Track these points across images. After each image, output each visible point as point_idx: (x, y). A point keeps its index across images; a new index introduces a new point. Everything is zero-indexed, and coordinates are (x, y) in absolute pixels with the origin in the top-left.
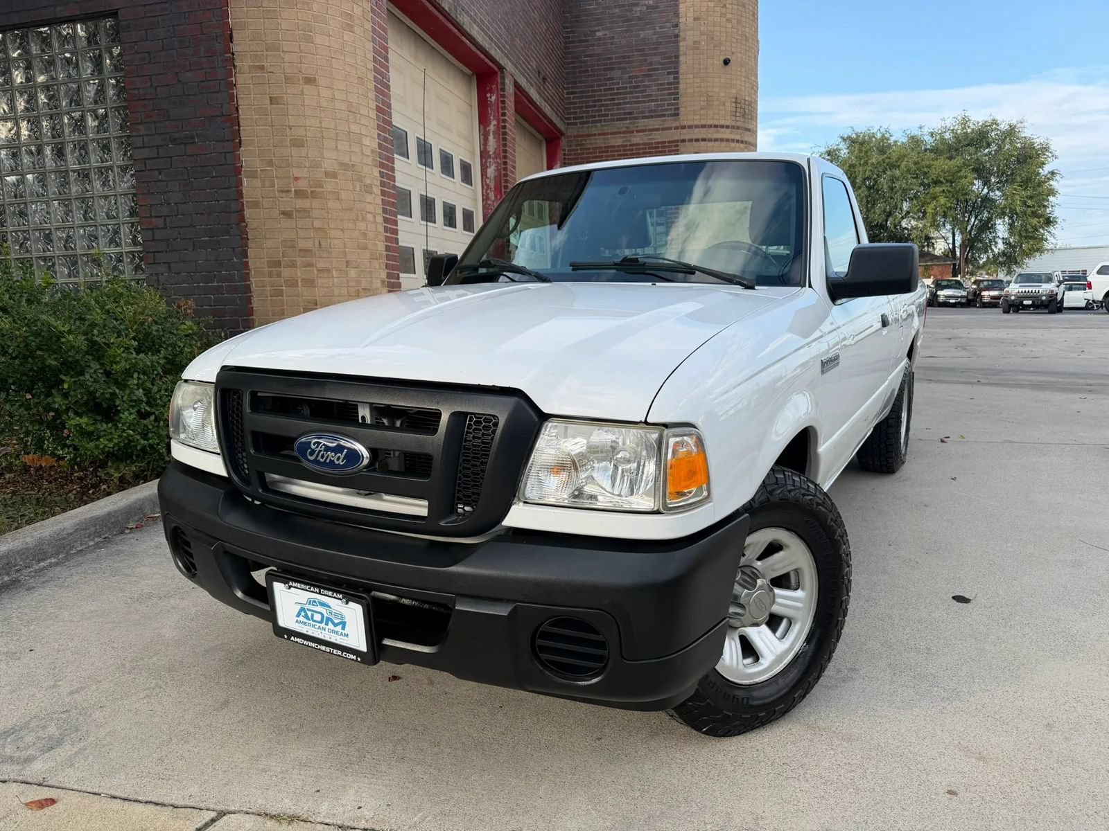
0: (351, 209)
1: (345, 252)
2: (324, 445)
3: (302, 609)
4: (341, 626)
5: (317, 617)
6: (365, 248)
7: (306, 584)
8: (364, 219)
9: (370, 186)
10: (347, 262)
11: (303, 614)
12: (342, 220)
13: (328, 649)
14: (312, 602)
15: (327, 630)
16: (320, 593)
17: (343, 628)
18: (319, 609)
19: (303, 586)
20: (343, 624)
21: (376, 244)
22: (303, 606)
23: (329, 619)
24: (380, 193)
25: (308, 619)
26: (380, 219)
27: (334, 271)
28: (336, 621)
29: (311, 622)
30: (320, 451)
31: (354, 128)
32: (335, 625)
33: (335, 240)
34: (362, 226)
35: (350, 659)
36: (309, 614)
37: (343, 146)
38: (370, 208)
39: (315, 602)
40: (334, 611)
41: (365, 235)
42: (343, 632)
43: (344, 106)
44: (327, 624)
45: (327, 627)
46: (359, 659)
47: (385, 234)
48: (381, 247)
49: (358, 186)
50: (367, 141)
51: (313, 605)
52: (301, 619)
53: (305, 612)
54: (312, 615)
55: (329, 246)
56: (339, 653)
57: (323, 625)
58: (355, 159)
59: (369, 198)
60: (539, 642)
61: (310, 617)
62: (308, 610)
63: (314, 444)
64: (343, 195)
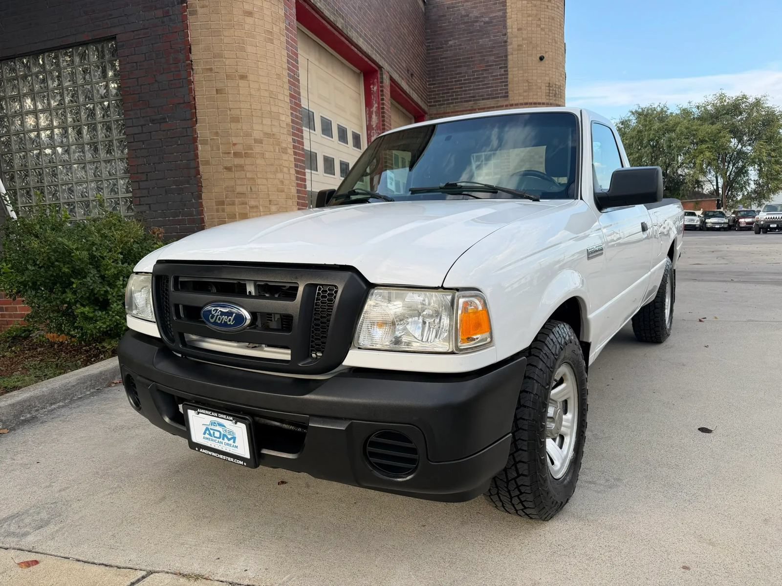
0: (272, 165)
1: (269, 194)
2: (220, 311)
3: (207, 429)
4: (232, 440)
5: (217, 434)
6: (283, 191)
7: (209, 410)
8: (281, 171)
9: (286, 149)
10: (270, 201)
11: (208, 432)
12: (266, 172)
13: (224, 457)
14: (213, 423)
15: (223, 443)
16: (218, 417)
17: (234, 442)
18: (218, 428)
19: (207, 412)
20: (234, 438)
21: (290, 188)
22: (208, 426)
23: (224, 435)
24: (292, 153)
25: (211, 436)
26: (293, 171)
27: (261, 208)
28: (230, 437)
29: (213, 438)
30: (218, 315)
31: (274, 109)
32: (229, 440)
33: (261, 186)
34: (280, 176)
35: (239, 464)
36: (212, 432)
37: (267, 121)
38: (286, 164)
39: (215, 423)
40: (228, 430)
41: (282, 182)
42: (234, 444)
43: (267, 94)
44: (223, 439)
45: (224, 442)
46: (245, 464)
47: (296, 181)
48: (294, 190)
49: (277, 149)
50: (283, 118)
51: (214, 425)
52: (207, 436)
53: (209, 431)
54: (214, 433)
55: (257, 190)
56: (232, 460)
57: (221, 440)
58: (275, 130)
59: (285, 157)
60: (369, 449)
61: (212, 434)
62: (211, 429)
63: (214, 311)
64: (267, 155)
